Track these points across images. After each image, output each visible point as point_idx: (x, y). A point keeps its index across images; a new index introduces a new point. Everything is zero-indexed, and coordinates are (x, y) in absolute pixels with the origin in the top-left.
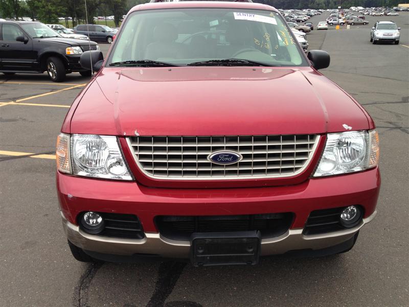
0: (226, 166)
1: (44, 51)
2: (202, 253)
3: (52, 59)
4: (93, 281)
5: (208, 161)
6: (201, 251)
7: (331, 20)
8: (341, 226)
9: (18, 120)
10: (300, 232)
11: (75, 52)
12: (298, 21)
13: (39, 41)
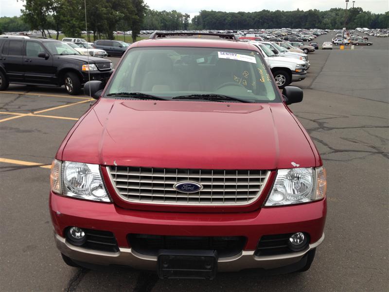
0: (189, 194)
1: (63, 67)
2: (167, 268)
3: (69, 74)
4: (80, 284)
5: (174, 189)
6: (166, 266)
7: (336, 40)
8: (289, 249)
9: (33, 131)
10: (251, 253)
11: (90, 68)
12: (305, 40)
13: (59, 58)
